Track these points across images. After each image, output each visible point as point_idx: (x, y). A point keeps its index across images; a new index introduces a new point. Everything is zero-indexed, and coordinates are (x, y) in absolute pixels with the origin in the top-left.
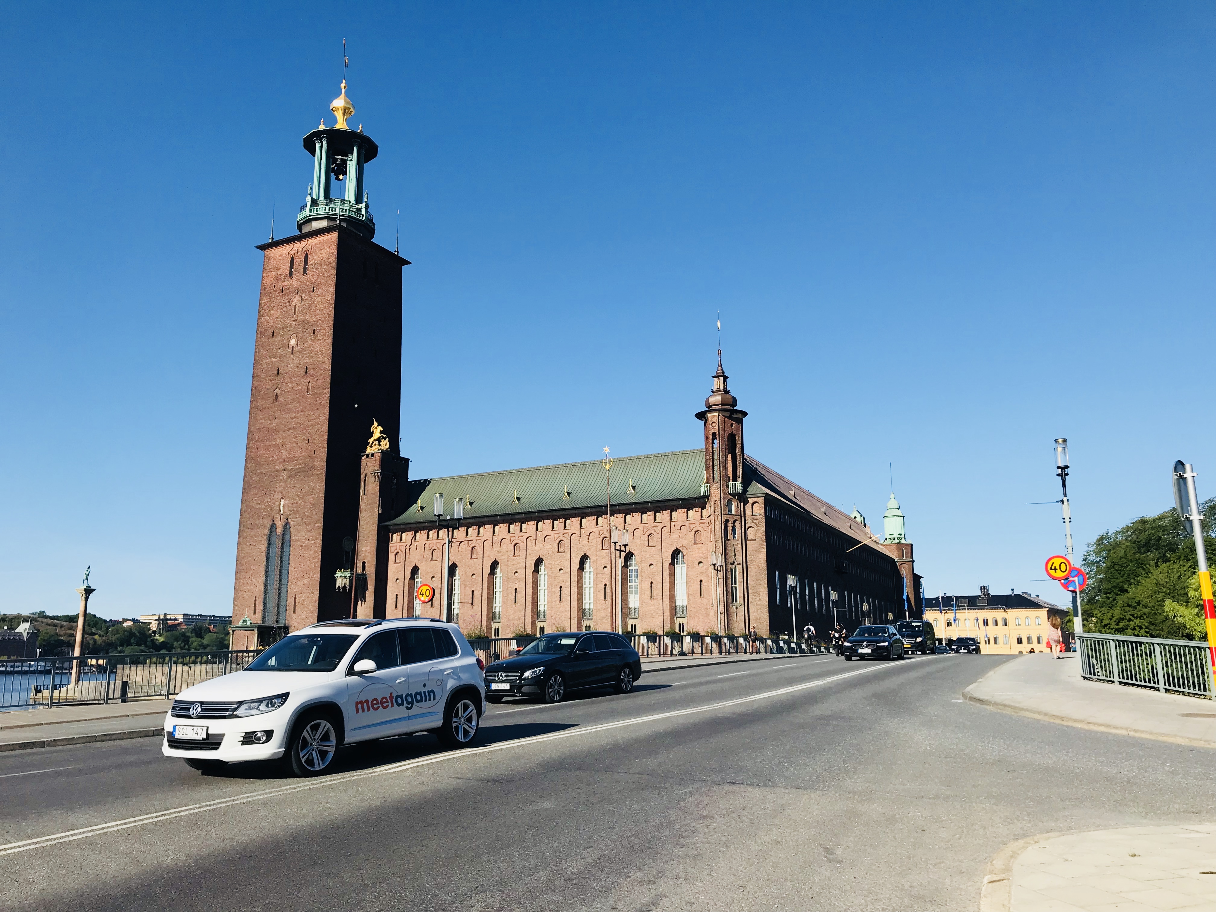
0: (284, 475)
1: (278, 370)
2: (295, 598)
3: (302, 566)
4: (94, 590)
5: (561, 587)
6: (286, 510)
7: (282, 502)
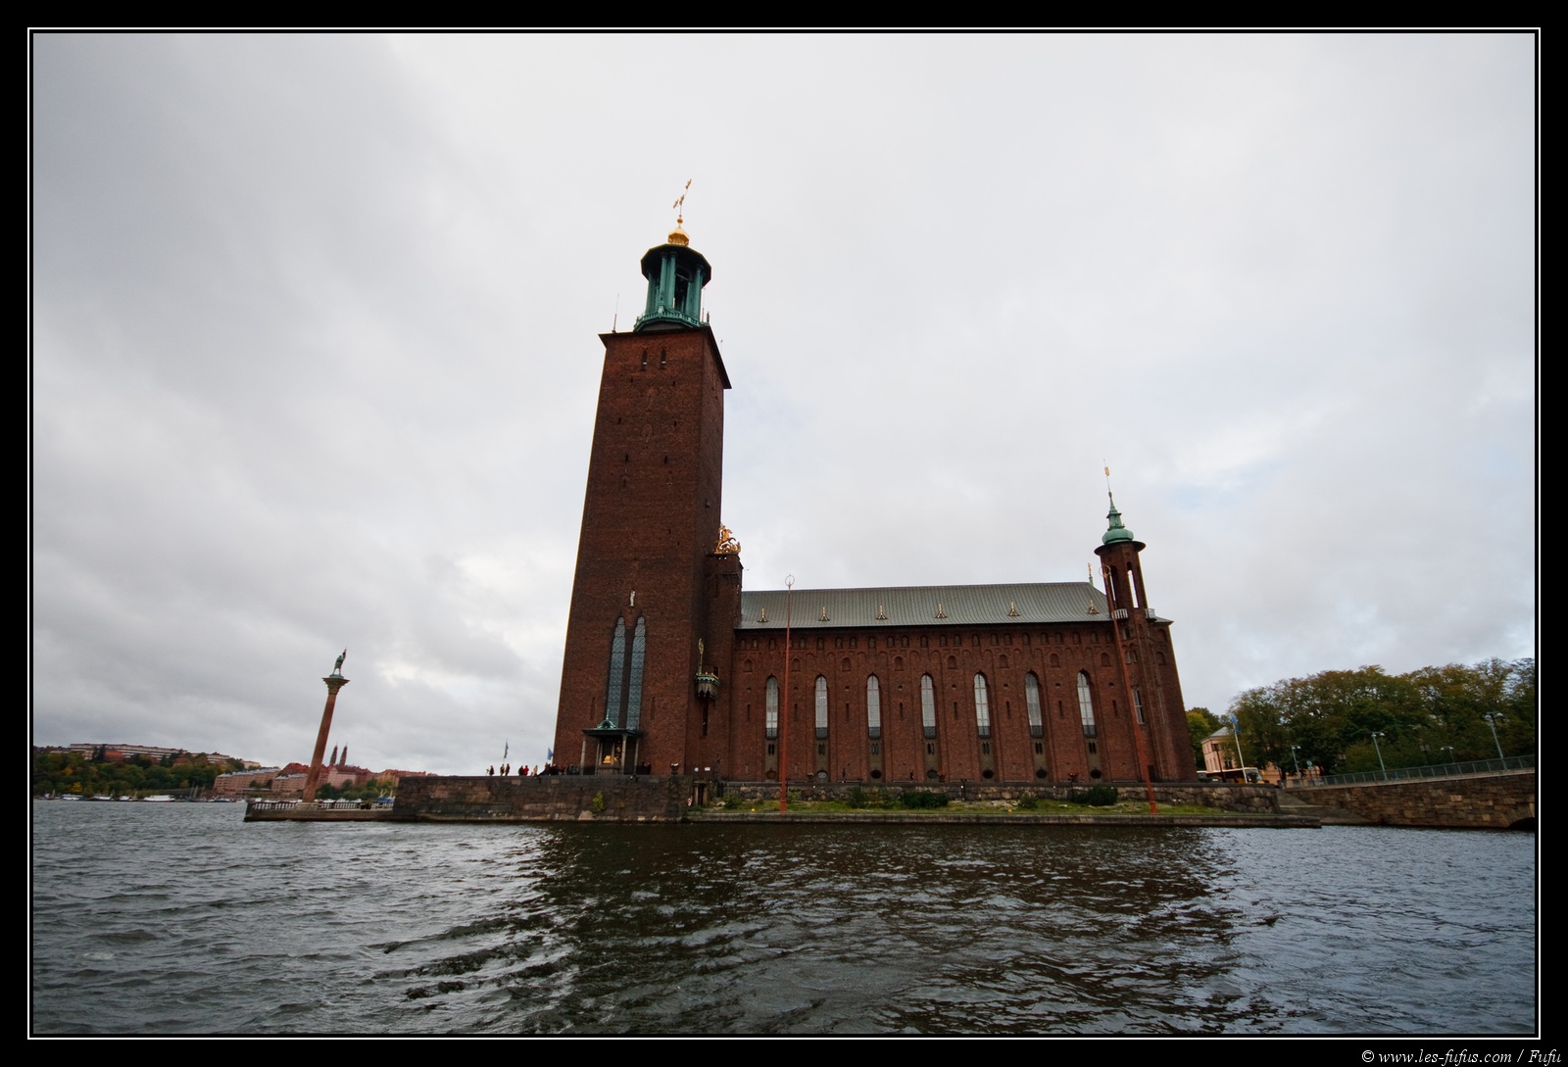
0: (636, 564)
1: (627, 456)
2: (653, 701)
3: (663, 665)
4: (347, 681)
5: (955, 704)
6: (639, 602)
7: (633, 595)
